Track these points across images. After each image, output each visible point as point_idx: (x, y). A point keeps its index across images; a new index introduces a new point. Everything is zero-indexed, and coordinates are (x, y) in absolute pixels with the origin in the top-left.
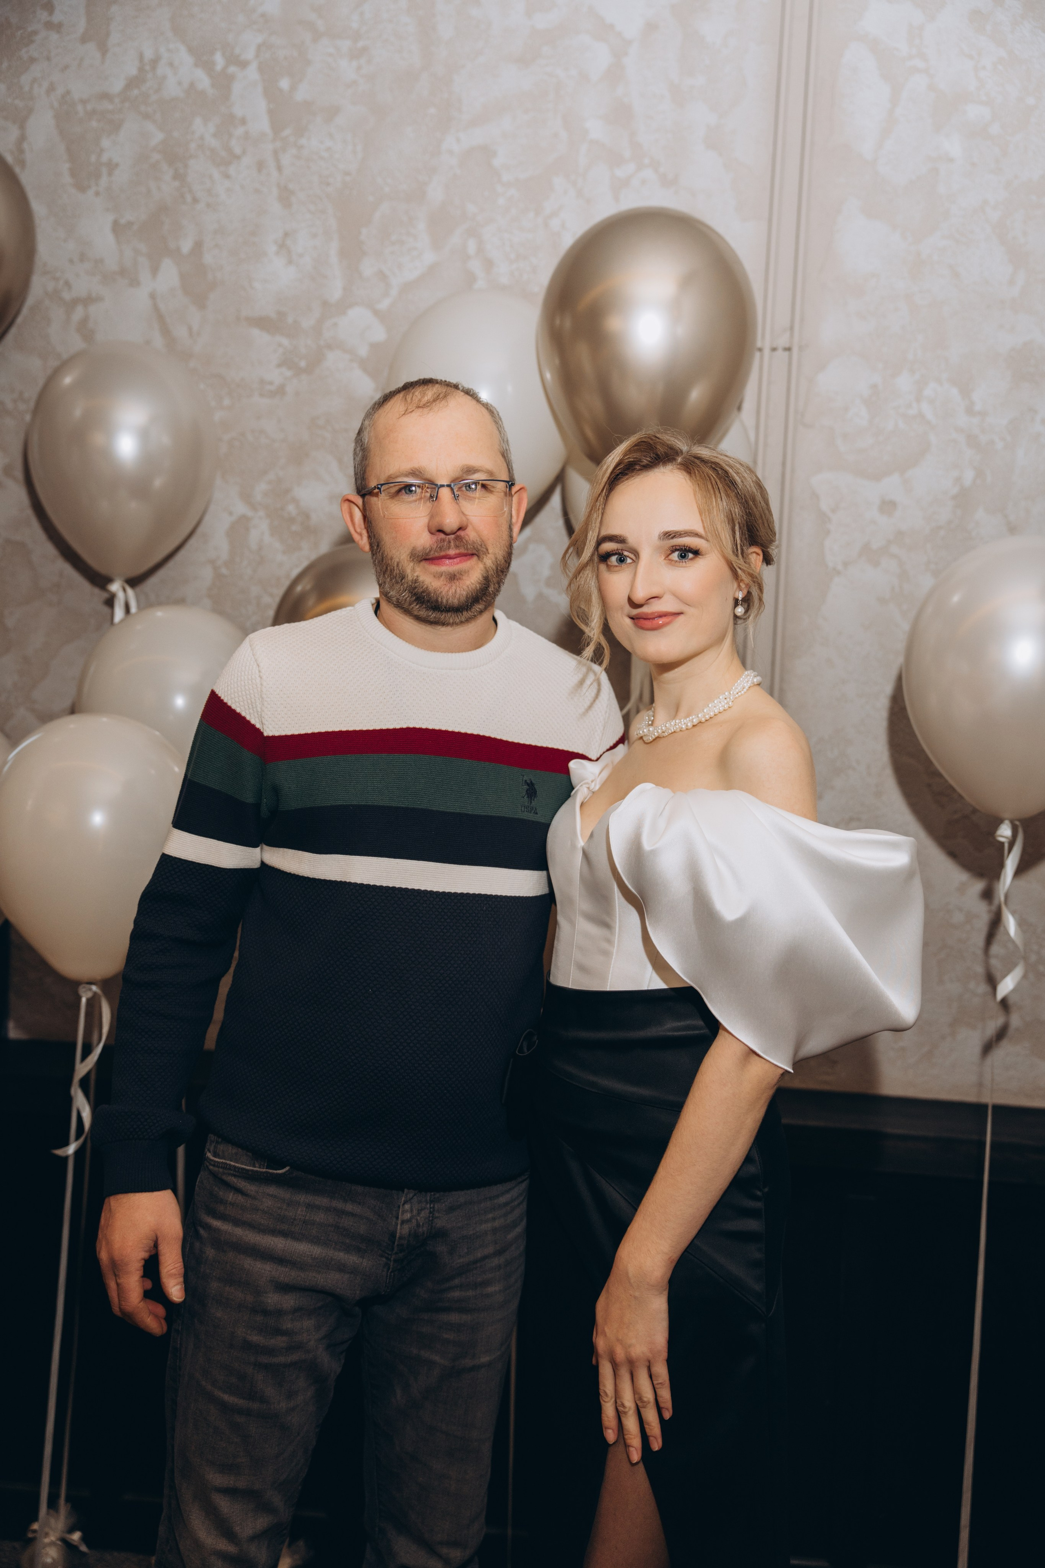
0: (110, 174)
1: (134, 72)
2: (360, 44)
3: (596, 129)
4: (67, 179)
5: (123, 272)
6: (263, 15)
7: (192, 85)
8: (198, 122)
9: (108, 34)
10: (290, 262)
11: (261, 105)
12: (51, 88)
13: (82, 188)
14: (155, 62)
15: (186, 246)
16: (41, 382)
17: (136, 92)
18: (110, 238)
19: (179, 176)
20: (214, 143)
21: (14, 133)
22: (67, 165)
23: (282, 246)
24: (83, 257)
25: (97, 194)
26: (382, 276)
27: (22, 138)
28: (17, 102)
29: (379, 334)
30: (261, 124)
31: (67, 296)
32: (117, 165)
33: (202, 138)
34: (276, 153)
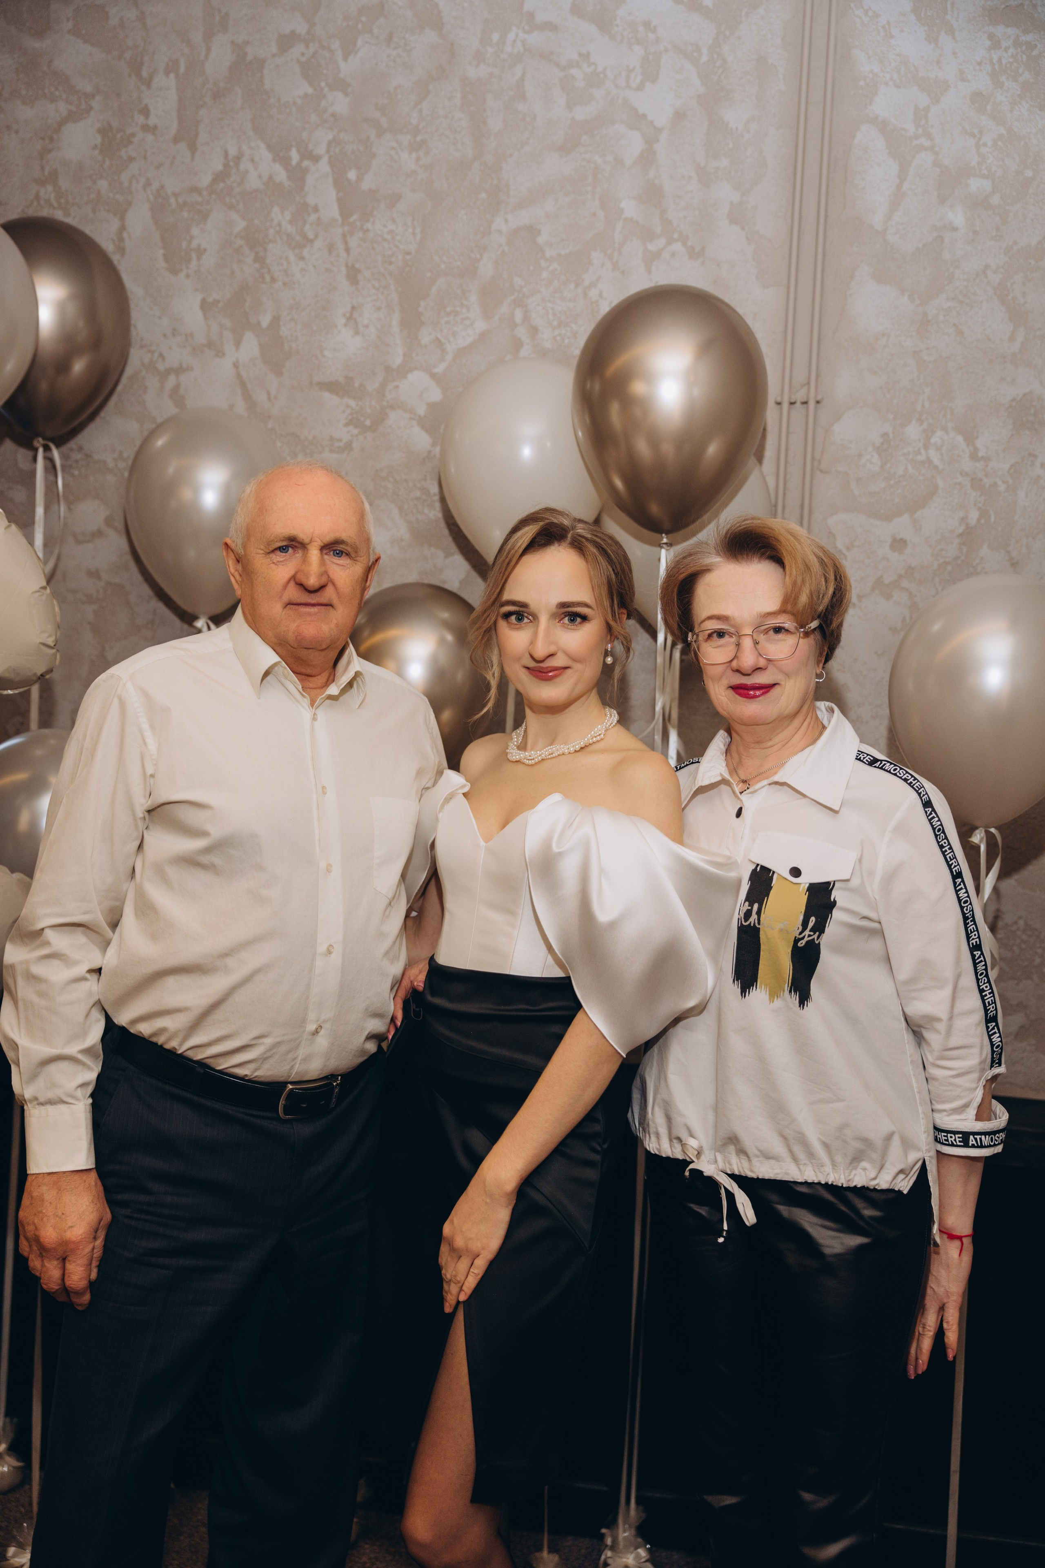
0: (199, 259)
1: (220, 167)
2: (419, 138)
3: (630, 208)
4: (162, 264)
5: (210, 344)
6: (333, 115)
7: (271, 177)
8: (276, 209)
9: (197, 135)
10: (357, 332)
11: (332, 194)
12: (148, 183)
13: (174, 272)
14: (238, 158)
15: (265, 321)
16: (138, 443)
17: (222, 185)
18: (199, 315)
19: (259, 259)
20: (290, 229)
21: (116, 224)
22: (162, 251)
23: (350, 320)
24: (175, 332)
25: (188, 276)
26: (438, 343)
27: (123, 228)
28: (118, 196)
29: (435, 395)
30: (331, 211)
31: (161, 366)
32: (205, 250)
33: (279, 225)
34: (344, 236)
